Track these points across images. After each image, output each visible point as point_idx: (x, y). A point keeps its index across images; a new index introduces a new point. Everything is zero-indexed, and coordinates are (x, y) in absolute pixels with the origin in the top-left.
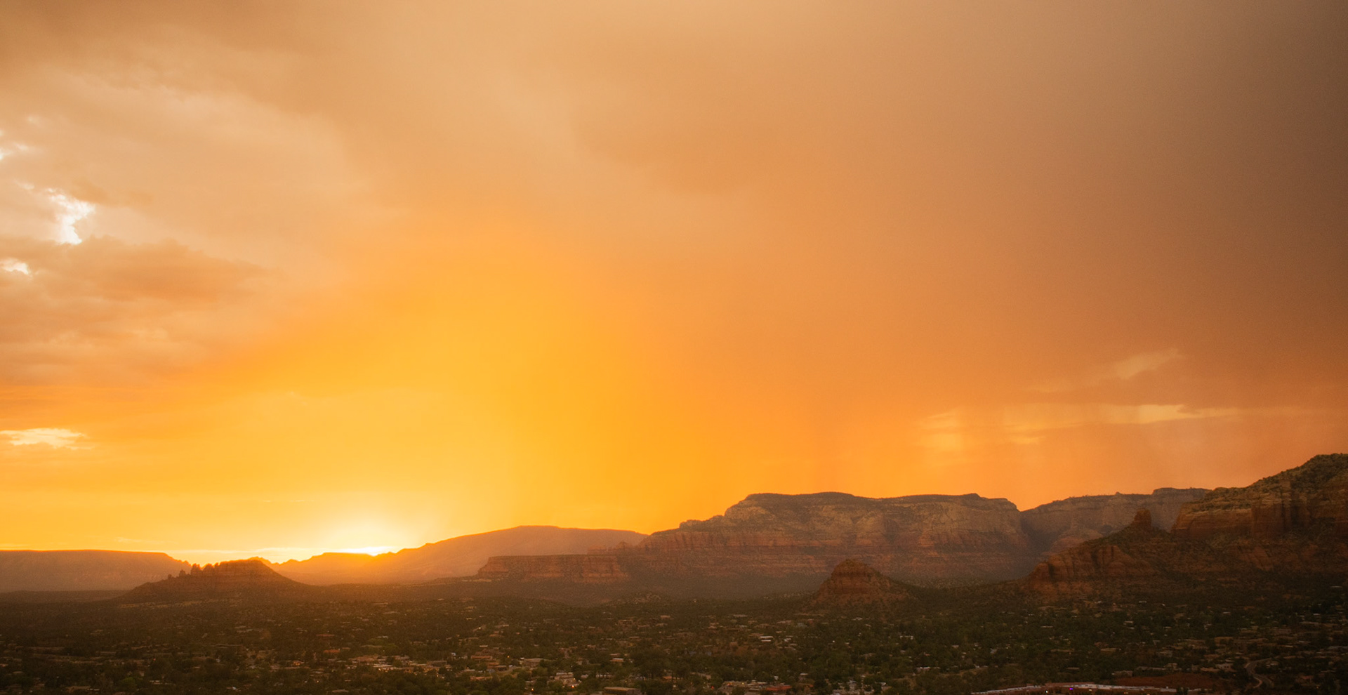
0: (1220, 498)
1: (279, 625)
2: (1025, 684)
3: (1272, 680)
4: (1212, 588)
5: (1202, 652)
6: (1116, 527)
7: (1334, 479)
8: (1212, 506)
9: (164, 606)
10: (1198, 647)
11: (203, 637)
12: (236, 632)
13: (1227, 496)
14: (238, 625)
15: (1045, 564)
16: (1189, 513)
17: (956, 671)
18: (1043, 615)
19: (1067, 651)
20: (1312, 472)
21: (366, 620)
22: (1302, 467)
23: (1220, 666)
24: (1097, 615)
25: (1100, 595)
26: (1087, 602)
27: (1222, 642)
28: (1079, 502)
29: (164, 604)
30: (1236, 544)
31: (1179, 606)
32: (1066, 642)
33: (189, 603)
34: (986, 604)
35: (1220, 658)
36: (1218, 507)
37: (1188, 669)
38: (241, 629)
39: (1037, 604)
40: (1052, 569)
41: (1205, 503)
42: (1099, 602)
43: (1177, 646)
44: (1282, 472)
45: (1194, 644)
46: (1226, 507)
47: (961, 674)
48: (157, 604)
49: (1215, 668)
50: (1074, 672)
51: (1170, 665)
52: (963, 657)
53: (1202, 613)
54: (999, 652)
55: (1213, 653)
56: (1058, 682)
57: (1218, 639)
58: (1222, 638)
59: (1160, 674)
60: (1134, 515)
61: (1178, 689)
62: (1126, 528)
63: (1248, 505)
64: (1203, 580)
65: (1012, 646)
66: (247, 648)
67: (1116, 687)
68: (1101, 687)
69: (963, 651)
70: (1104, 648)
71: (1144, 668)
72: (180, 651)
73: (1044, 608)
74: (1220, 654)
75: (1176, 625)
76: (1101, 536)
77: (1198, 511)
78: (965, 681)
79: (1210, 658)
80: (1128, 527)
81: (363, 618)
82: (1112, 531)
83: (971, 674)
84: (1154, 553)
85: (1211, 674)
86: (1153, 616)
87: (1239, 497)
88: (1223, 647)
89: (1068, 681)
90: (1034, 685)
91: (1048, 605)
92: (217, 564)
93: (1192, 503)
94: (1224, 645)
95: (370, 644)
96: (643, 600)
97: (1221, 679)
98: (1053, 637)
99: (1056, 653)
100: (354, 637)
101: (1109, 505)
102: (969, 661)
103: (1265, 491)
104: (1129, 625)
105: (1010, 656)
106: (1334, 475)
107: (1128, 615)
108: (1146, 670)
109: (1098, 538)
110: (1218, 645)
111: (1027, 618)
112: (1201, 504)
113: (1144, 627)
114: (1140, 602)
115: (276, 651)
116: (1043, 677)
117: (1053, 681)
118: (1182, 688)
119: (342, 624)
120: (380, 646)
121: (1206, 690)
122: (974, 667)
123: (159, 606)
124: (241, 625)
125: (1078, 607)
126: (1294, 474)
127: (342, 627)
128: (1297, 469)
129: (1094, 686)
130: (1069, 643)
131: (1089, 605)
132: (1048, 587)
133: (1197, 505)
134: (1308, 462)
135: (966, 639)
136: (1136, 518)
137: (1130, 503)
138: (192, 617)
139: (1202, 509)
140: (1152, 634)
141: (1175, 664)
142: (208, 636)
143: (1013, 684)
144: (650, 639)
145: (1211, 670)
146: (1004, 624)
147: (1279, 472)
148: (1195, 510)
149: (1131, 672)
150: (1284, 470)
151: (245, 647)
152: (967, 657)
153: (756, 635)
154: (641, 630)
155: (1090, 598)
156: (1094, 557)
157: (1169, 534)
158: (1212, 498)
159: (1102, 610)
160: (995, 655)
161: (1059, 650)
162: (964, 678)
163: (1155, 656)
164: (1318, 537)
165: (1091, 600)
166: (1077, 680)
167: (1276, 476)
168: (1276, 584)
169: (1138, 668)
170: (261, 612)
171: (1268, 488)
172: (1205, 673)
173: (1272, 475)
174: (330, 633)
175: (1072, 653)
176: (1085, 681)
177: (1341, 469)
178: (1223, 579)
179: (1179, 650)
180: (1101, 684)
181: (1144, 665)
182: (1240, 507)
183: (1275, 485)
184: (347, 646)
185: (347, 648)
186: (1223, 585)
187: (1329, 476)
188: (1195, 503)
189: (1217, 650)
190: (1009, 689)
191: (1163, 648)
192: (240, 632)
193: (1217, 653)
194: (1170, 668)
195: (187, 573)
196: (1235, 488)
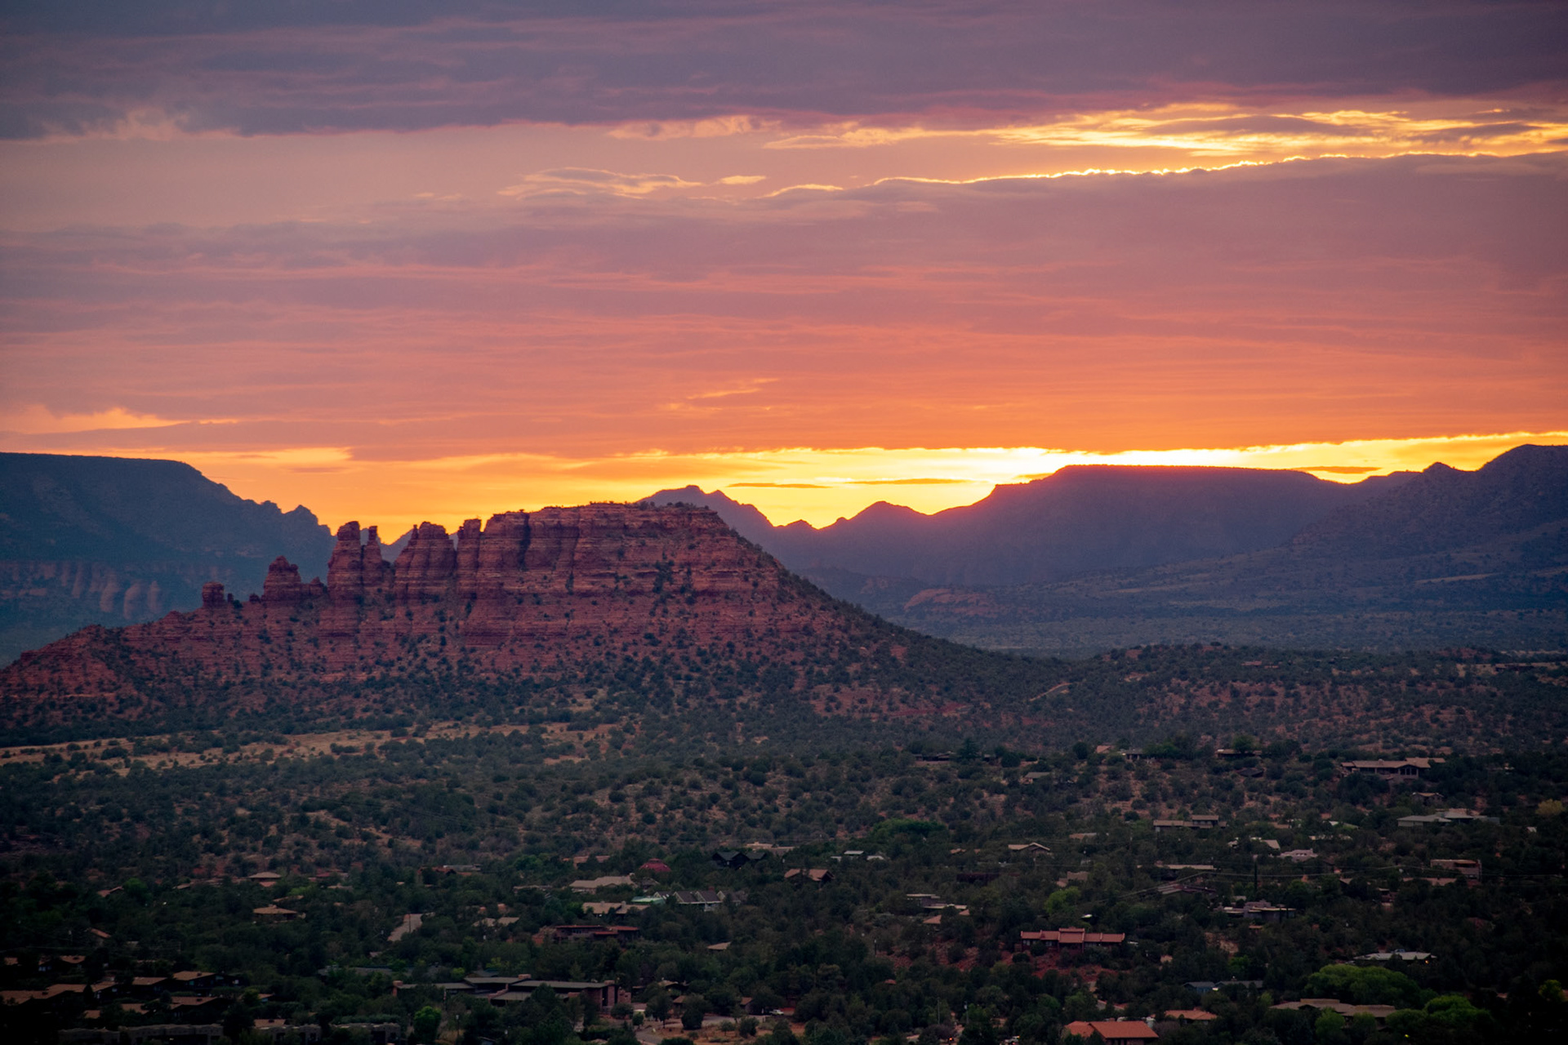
1: (817, 874)
9: (184, 759)
11: (396, 936)
12: (581, 914)
14: (589, 870)
21: (1299, 855)
29: (183, 748)
33: (319, 745)
38: (604, 894)
48: (141, 750)
66: (638, 997)
72: (271, 1015)
81: (1286, 844)
92: (470, 528)
95: (1328, 992)
100: (1230, 948)
115: (799, 1019)
119: (1167, 877)
120: (1385, 1012)
123: (152, 762)
124: (607, 869)
127: (1167, 889)
138: (335, 822)
142: (424, 932)
151: (626, 997)
170: (714, 799)
174: (1094, 925)
184: (1196, 1003)
185: (1196, 1014)
192: (601, 908)
195: (306, 578)
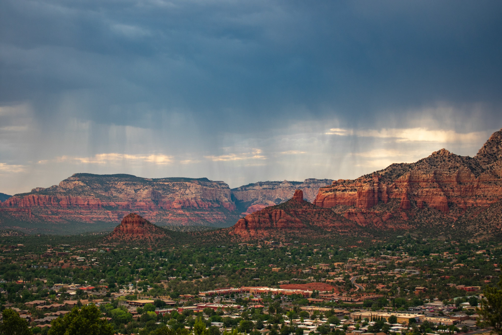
0: (340, 186)
2: (229, 287)
3: (364, 287)
4: (334, 235)
5: (328, 271)
6: (284, 199)
7: (401, 177)
8: (336, 190)
10: (325, 268)
13: (344, 184)
15: (243, 220)
16: (324, 193)
17: (191, 279)
18: (241, 248)
19: (254, 269)
20: (390, 173)
22: (385, 170)
23: (336, 278)
24: (271, 249)
25: (273, 238)
26: (266, 241)
27: (338, 265)
28: (264, 185)
30: (348, 211)
31: (316, 245)
32: (253, 264)
34: (209, 241)
35: (337, 274)
36: (339, 190)
37: (320, 280)
39: (238, 242)
40: (246, 222)
41: (332, 188)
42: (273, 242)
43: (314, 267)
44: (374, 172)
45: (323, 266)
46: (343, 191)
47: (194, 281)
49: (334, 280)
50: (257, 281)
51: (309, 278)
52: (195, 271)
53: (328, 249)
54: (216, 269)
55: (333, 271)
56: (248, 286)
57: (336, 264)
58: (339, 263)
59: (304, 283)
60: (294, 193)
61: (314, 291)
62: (289, 200)
63: (355, 190)
64: (330, 230)
65: (223, 265)
67: (280, 290)
68: (272, 289)
69: (196, 268)
70: (274, 267)
71: (295, 279)
73: (242, 244)
74: (337, 272)
75: (314, 255)
76: (275, 204)
77: (328, 192)
78: (196, 285)
79: (332, 274)
80: (290, 200)
82: (281, 202)
83: (199, 281)
84: (304, 215)
85: (332, 283)
86: (302, 250)
87: (351, 185)
88: (339, 268)
89: (254, 286)
90: (235, 288)
91: (244, 242)
93: (325, 187)
94: (340, 267)
96: (7, 235)
97: (337, 286)
98: (246, 261)
99: (248, 270)
101: (280, 187)
102: (198, 274)
103: (365, 182)
104: (289, 255)
105: (222, 271)
106: (402, 175)
107: (288, 249)
108: (297, 280)
109: (273, 205)
110: (336, 267)
111: (232, 250)
112: (330, 188)
113: (296, 256)
114: (295, 242)
116: (240, 283)
117: (245, 286)
118: (316, 291)
121: (329, 292)
122: (202, 277)
125: (261, 244)
126: (380, 174)
128: (382, 171)
129: (268, 289)
130: (255, 264)
131: (267, 243)
132: (244, 233)
133: (328, 189)
134: (388, 167)
135: (197, 261)
136: (295, 195)
137: (292, 187)
139: (331, 191)
140: (301, 260)
141: (312, 277)
143: (223, 287)
144: (11, 258)
145: (331, 281)
146: (219, 253)
147: (373, 172)
148: (327, 192)
149: (288, 281)
150: (375, 171)
152: (197, 271)
153: (75, 256)
154: (6, 252)
155: (267, 239)
156: (270, 216)
157: (312, 204)
158: (336, 185)
159: (274, 246)
160: (214, 270)
161: (249, 268)
162: (196, 283)
163: (302, 273)
164: (392, 209)
165: (268, 240)
166: (258, 286)
167: (371, 174)
168: (368, 234)
169: (292, 279)
171: (367, 181)
172: (328, 282)
173: (369, 174)
175: (256, 270)
176: (263, 286)
177: (406, 171)
178: (340, 231)
179: (315, 269)
180: (272, 288)
181: (295, 278)
182: (351, 190)
183: (370, 179)
186: (340, 234)
187: (399, 175)
188: (327, 187)
189: (335, 270)
190: (220, 290)
191: (306, 268)
193: (335, 271)
194: (309, 279)
196: (349, 180)
